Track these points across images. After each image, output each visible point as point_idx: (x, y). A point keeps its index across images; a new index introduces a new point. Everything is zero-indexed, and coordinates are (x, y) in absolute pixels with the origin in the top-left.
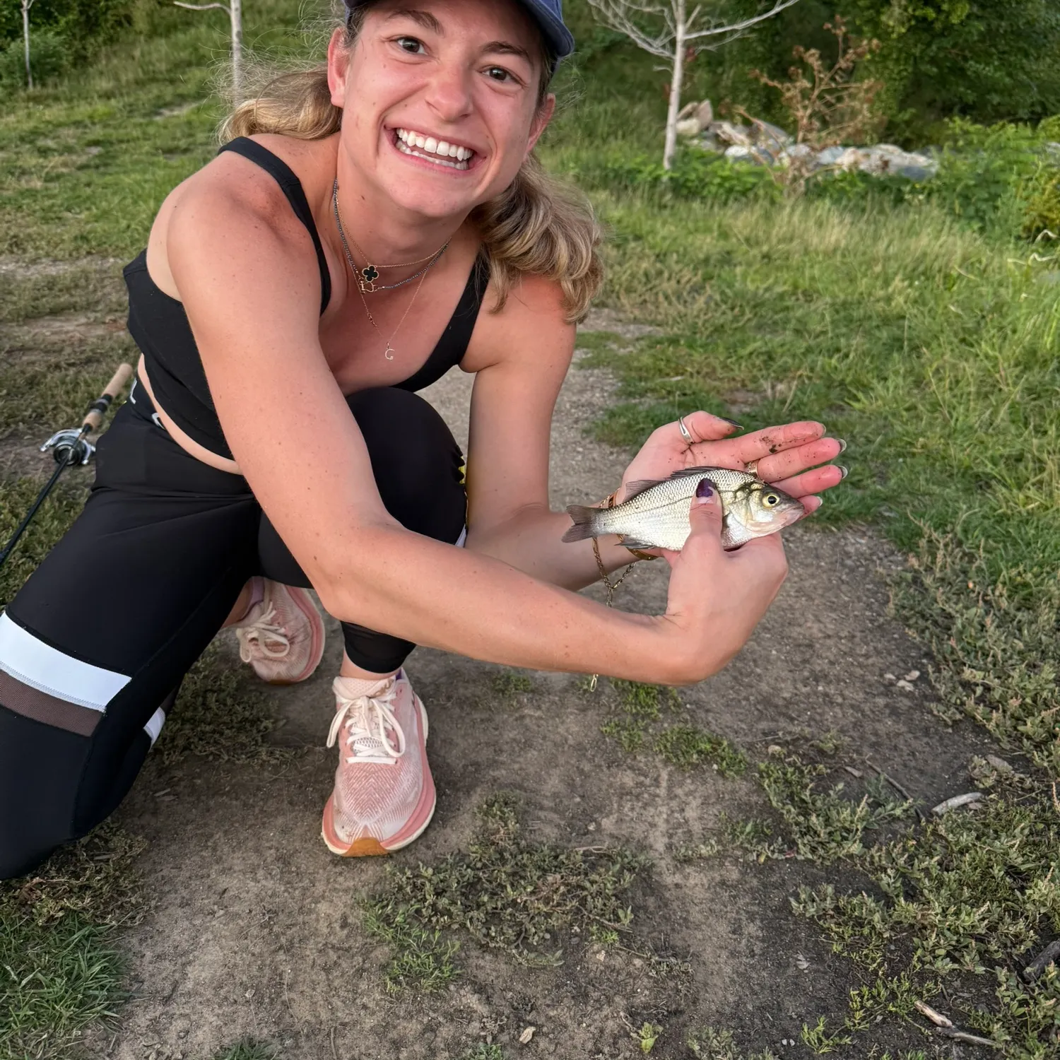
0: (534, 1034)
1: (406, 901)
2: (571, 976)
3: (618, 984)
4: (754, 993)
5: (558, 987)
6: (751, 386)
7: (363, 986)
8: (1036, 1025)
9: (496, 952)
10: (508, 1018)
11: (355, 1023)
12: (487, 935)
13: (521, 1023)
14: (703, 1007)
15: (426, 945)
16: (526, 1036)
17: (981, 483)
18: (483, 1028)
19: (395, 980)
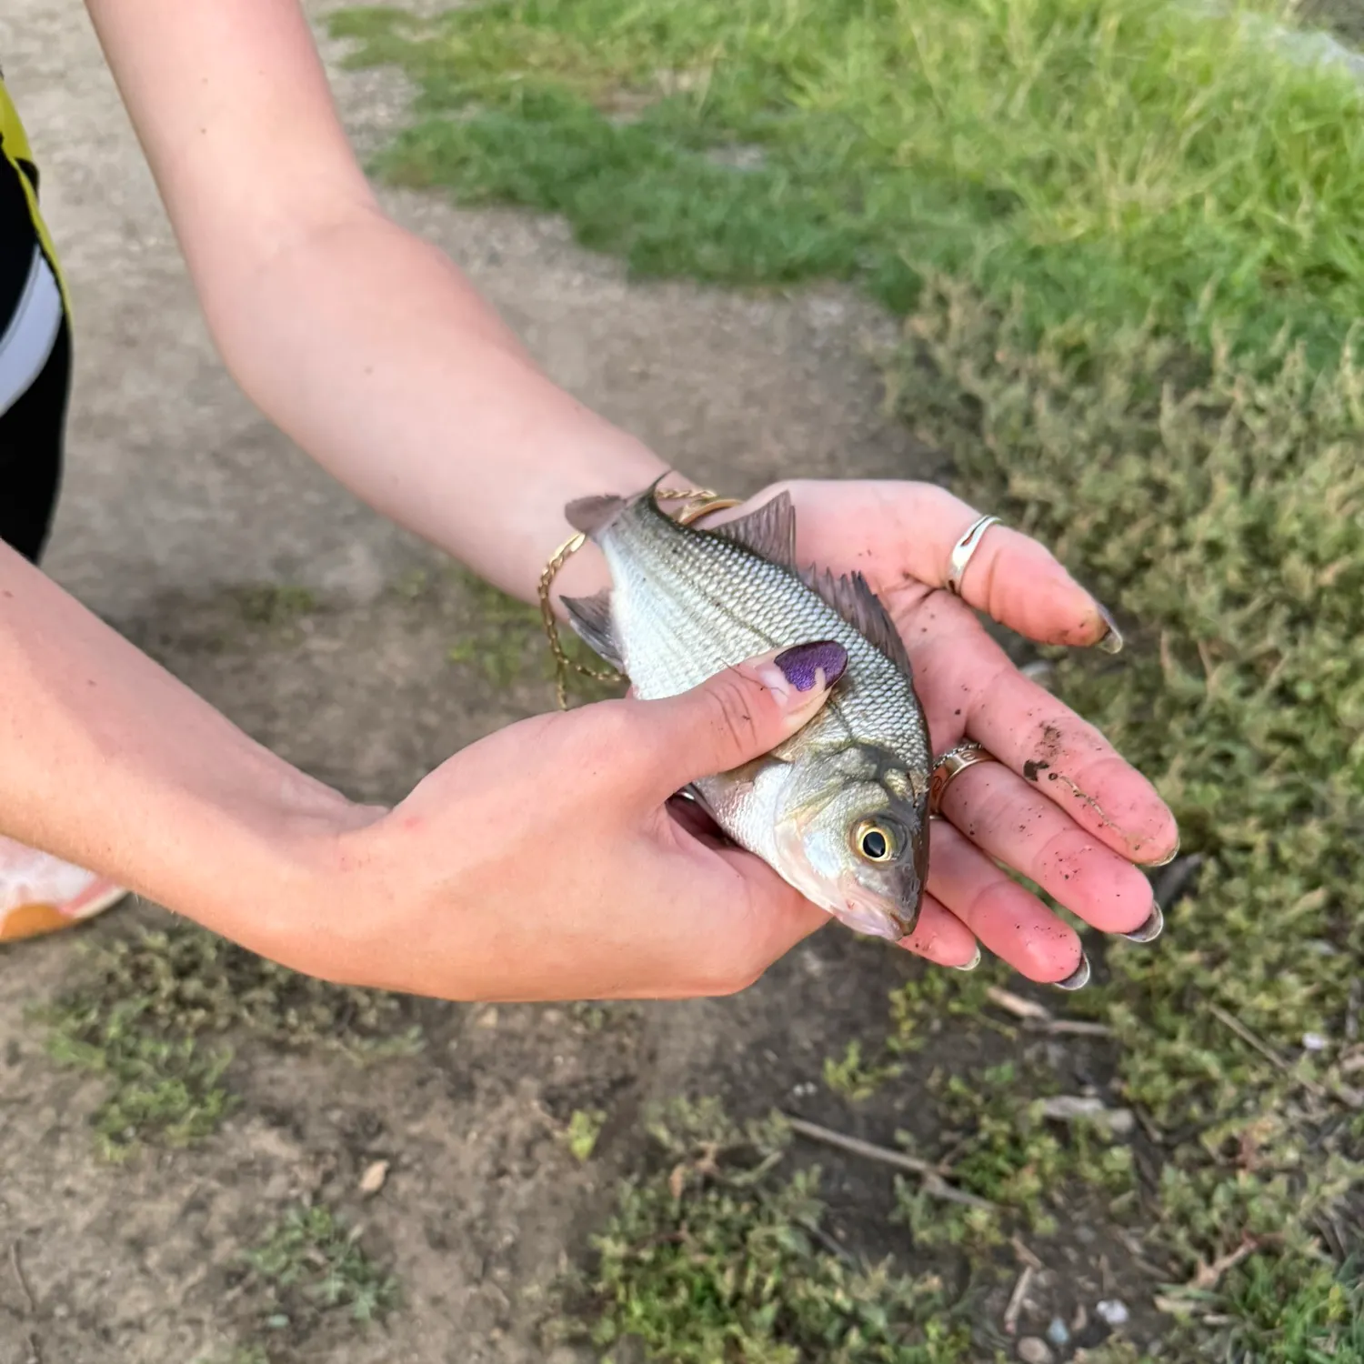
0: (388, 1173)
1: (124, 994)
2: (442, 1060)
3: (522, 1055)
4: (743, 1023)
5: (421, 1083)
6: (637, 81)
7: (62, 1156)
8: (1167, 991)
9: (303, 1051)
10: (336, 1154)
11: (55, 1224)
12: (281, 1026)
13: (359, 1158)
14: (666, 1063)
15: (171, 1066)
16: (373, 1176)
17: (997, 205)
18: (294, 1184)
19: (118, 1138)
